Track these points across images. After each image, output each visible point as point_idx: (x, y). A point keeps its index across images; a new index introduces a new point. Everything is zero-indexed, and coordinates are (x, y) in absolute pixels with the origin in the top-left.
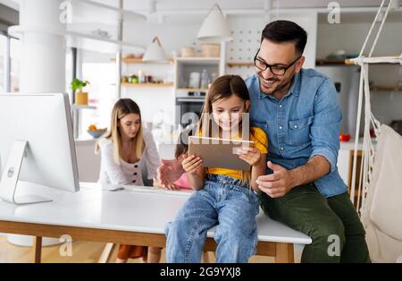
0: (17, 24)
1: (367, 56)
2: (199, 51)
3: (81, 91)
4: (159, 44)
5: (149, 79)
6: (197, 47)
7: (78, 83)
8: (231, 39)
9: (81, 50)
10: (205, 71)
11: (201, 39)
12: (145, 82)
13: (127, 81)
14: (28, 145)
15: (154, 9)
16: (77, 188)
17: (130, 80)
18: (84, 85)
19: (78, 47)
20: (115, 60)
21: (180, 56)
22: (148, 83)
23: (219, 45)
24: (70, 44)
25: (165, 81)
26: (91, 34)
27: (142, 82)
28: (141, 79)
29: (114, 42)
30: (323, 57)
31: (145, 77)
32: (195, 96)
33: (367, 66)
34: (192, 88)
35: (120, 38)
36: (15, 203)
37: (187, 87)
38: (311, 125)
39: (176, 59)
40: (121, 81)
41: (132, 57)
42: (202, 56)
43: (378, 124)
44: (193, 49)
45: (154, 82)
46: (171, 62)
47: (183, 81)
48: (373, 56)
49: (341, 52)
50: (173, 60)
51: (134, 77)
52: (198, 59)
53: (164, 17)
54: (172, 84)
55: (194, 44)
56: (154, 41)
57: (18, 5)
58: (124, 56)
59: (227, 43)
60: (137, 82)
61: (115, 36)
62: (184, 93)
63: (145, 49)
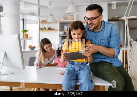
0: (3, 11)
1: (127, 16)
2: (67, 18)
3: (26, 34)
4: (53, 16)
5: (50, 29)
6: (66, 17)
7: (25, 31)
8: (78, 13)
9: (25, 19)
10: (69, 25)
11: (67, 14)
12: (48, 30)
13: (42, 30)
14: (5, 53)
15: (50, 4)
16: (24, 68)
17: (43, 29)
18: (27, 31)
19: (24, 18)
20: (37, 22)
21: (60, 20)
22: (49, 30)
23: (74, 16)
24: (21, 17)
25: (55, 29)
26: (28, 13)
27: (47, 30)
28: (47, 29)
29: (37, 16)
30: (110, 18)
31: (48, 28)
32: (66, 34)
33: (127, 20)
34: (65, 31)
35: (39, 14)
36: (1, 74)
37: (63, 31)
38: (109, 41)
39: (59, 21)
40: (40, 29)
41: (43, 21)
42: (68, 20)
43: (133, 41)
44: (64, 18)
45: (52, 30)
46: (57, 23)
47: (62, 29)
48: (129, 16)
49: (117, 16)
50: (58, 22)
51: (44, 28)
52: (66, 21)
53: (54, 7)
54: (58, 30)
55: (65, 16)
56: (51, 15)
57: (3, 5)
58: (40, 21)
59: (76, 15)
60: (46, 30)
61: (37, 14)
62: (62, 33)
63: (48, 18)
